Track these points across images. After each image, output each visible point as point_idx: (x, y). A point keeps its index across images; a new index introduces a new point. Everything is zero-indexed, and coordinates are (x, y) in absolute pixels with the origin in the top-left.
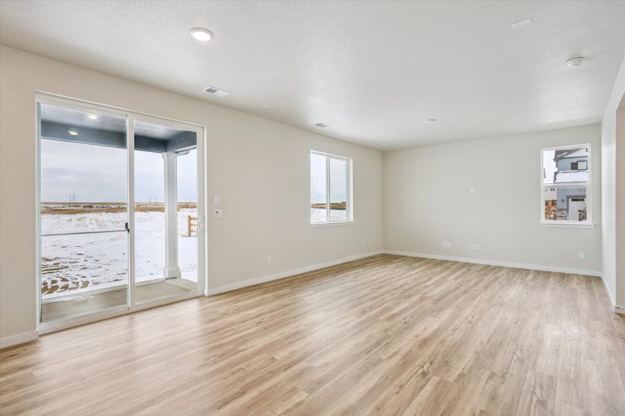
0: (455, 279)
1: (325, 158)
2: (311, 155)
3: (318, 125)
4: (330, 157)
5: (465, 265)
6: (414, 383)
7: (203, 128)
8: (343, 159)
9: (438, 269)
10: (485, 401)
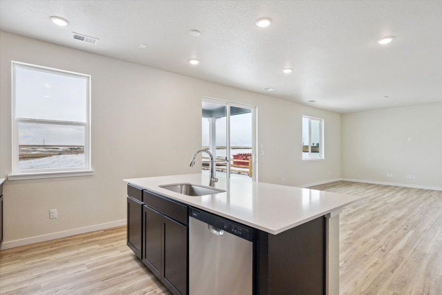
0: (401, 195)
1: (308, 119)
2: (303, 118)
3: (310, 101)
4: (311, 118)
5: (404, 188)
6: (378, 254)
7: (255, 107)
8: (317, 120)
9: (386, 190)
10: (422, 277)
